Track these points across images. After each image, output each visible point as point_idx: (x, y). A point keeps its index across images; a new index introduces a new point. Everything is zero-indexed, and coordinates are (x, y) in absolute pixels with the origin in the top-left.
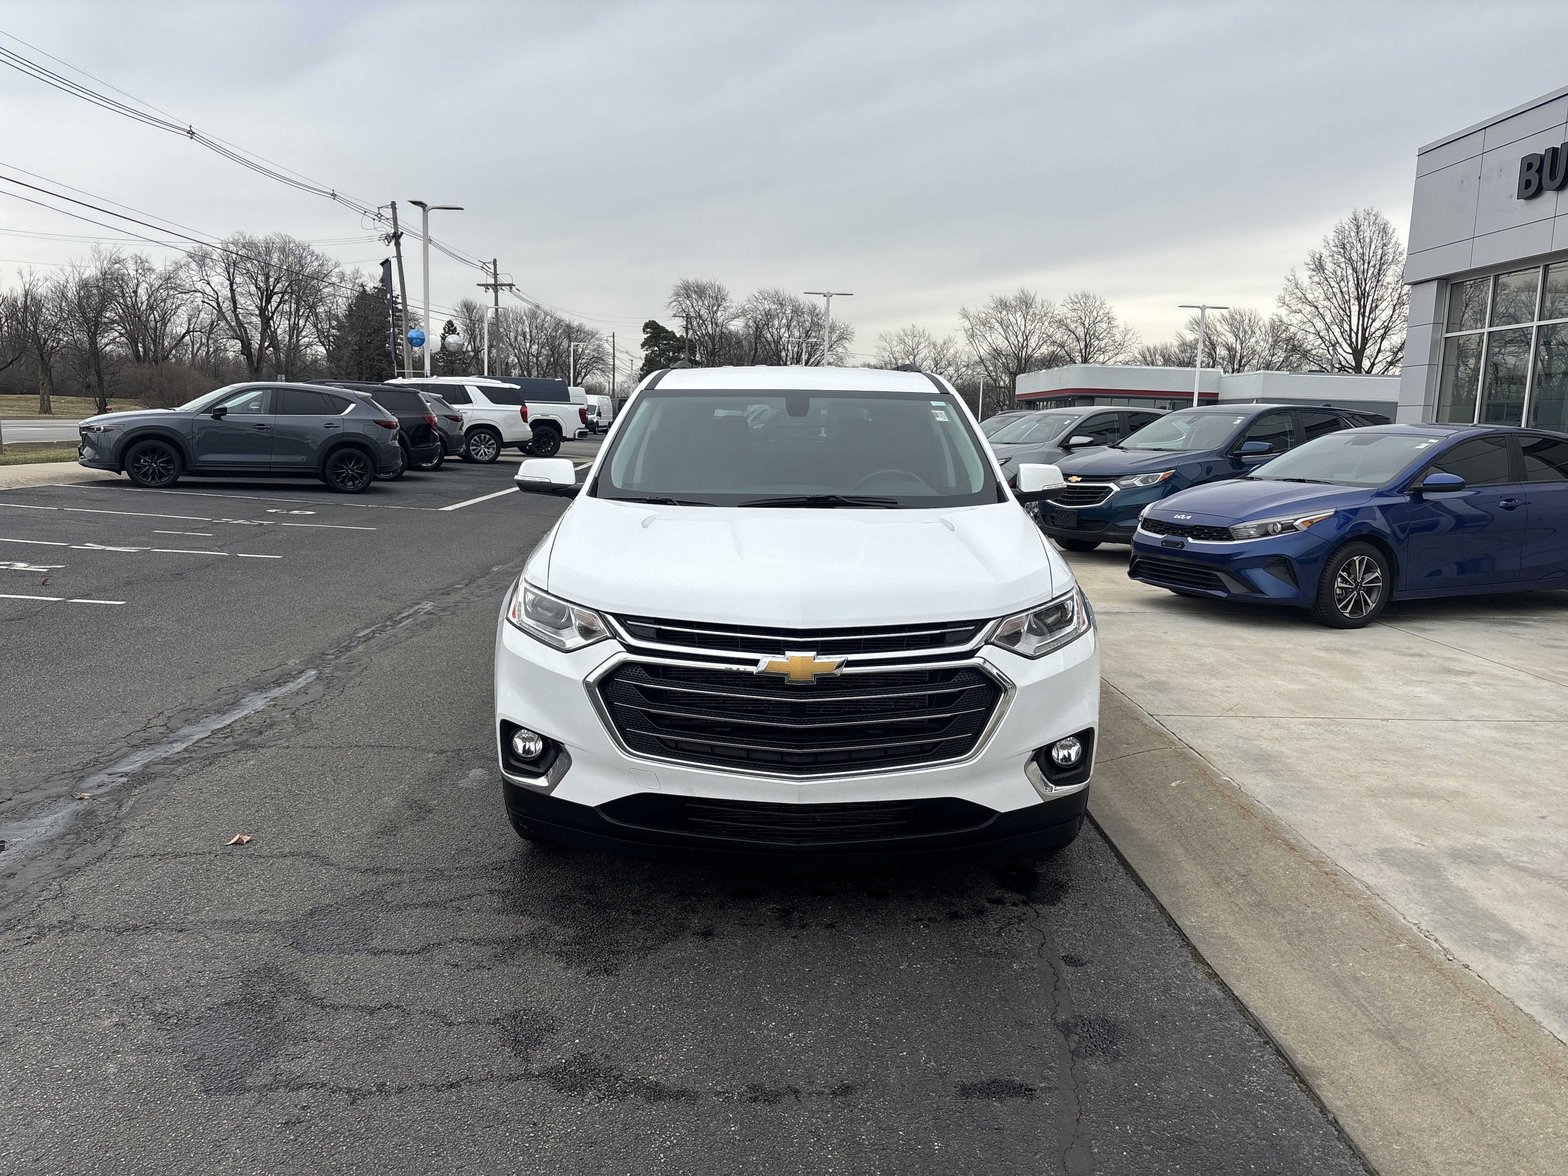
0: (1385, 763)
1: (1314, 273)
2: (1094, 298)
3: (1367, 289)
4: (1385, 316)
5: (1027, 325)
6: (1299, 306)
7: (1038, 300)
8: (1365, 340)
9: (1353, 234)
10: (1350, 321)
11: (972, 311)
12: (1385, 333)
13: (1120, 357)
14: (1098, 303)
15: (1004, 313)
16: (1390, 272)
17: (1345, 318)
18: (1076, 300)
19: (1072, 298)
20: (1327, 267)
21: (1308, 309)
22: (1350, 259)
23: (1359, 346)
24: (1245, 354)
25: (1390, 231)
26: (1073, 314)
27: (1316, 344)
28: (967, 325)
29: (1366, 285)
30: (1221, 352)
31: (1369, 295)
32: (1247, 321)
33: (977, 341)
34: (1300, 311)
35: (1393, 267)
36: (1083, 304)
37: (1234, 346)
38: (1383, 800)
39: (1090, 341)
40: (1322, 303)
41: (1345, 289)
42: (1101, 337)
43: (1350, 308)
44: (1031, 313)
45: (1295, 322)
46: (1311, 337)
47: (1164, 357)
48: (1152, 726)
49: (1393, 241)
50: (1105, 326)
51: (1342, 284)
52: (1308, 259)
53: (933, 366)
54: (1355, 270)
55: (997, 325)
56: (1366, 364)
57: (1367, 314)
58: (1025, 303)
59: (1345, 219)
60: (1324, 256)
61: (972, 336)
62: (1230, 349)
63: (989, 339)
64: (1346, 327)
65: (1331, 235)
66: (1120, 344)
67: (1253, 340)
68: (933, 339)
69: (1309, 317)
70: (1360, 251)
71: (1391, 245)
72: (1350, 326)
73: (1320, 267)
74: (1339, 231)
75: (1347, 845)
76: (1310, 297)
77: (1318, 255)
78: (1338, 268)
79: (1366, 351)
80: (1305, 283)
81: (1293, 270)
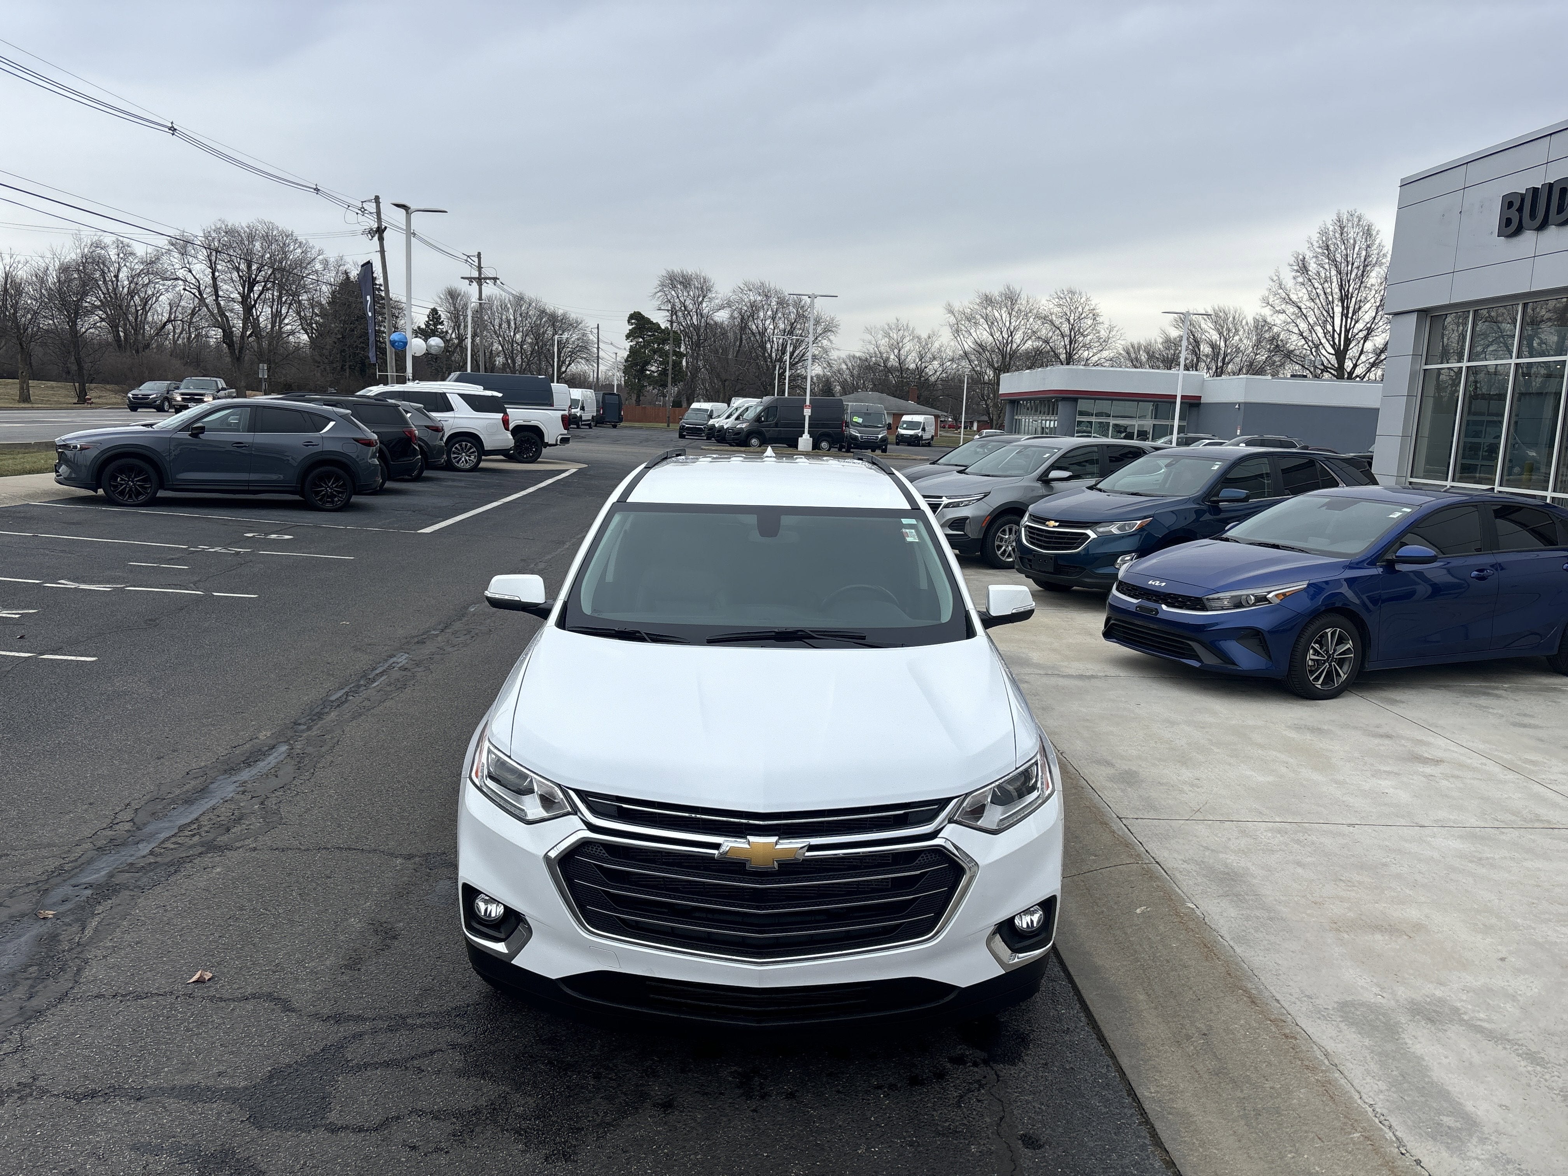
0: (1349, 884)
1: (1299, 274)
2: (1080, 294)
3: (1351, 290)
4: (1368, 318)
5: (1012, 321)
6: (1283, 306)
7: (1023, 296)
8: (1348, 342)
9: (1337, 235)
10: (1333, 323)
11: (957, 306)
12: (1368, 334)
13: (1105, 354)
14: (1084, 299)
15: (989, 308)
16: (1373, 274)
17: (1328, 318)
18: (1062, 296)
19: (1059, 293)
20: (1310, 268)
21: (1291, 309)
22: (1335, 260)
23: (1342, 348)
24: (1229, 351)
25: (1374, 233)
26: (1059, 309)
27: (1299, 344)
28: (952, 320)
29: (1349, 286)
30: (1205, 349)
31: (1352, 297)
32: (1231, 319)
33: (961, 336)
34: (1284, 312)
35: (1377, 269)
36: (1068, 299)
37: (1218, 343)
38: (1346, 936)
39: (1075, 337)
40: (1306, 304)
41: (1329, 290)
42: (1086, 333)
43: (1333, 309)
44: (1016, 309)
45: (1278, 322)
46: (1294, 337)
47: (1148, 353)
48: (1120, 833)
49: (1377, 242)
50: (1090, 322)
51: (1326, 285)
52: (1292, 260)
53: (918, 360)
54: (1338, 271)
55: (982, 320)
56: (1348, 365)
57: (1350, 315)
58: (1011, 299)
59: (1328, 220)
60: (1307, 257)
61: (957, 331)
62: (1213, 346)
63: (974, 334)
64: (1329, 328)
65: (1315, 237)
66: (1104, 341)
67: (1237, 338)
68: (918, 332)
69: (1292, 318)
70: (1344, 252)
71: (1375, 247)
72: (1333, 327)
73: (1304, 268)
74: (1324, 233)
75: (1308, 997)
76: (1294, 297)
77: (1301, 257)
78: (1321, 269)
79: (1348, 352)
80: (1289, 283)
81: (1277, 271)
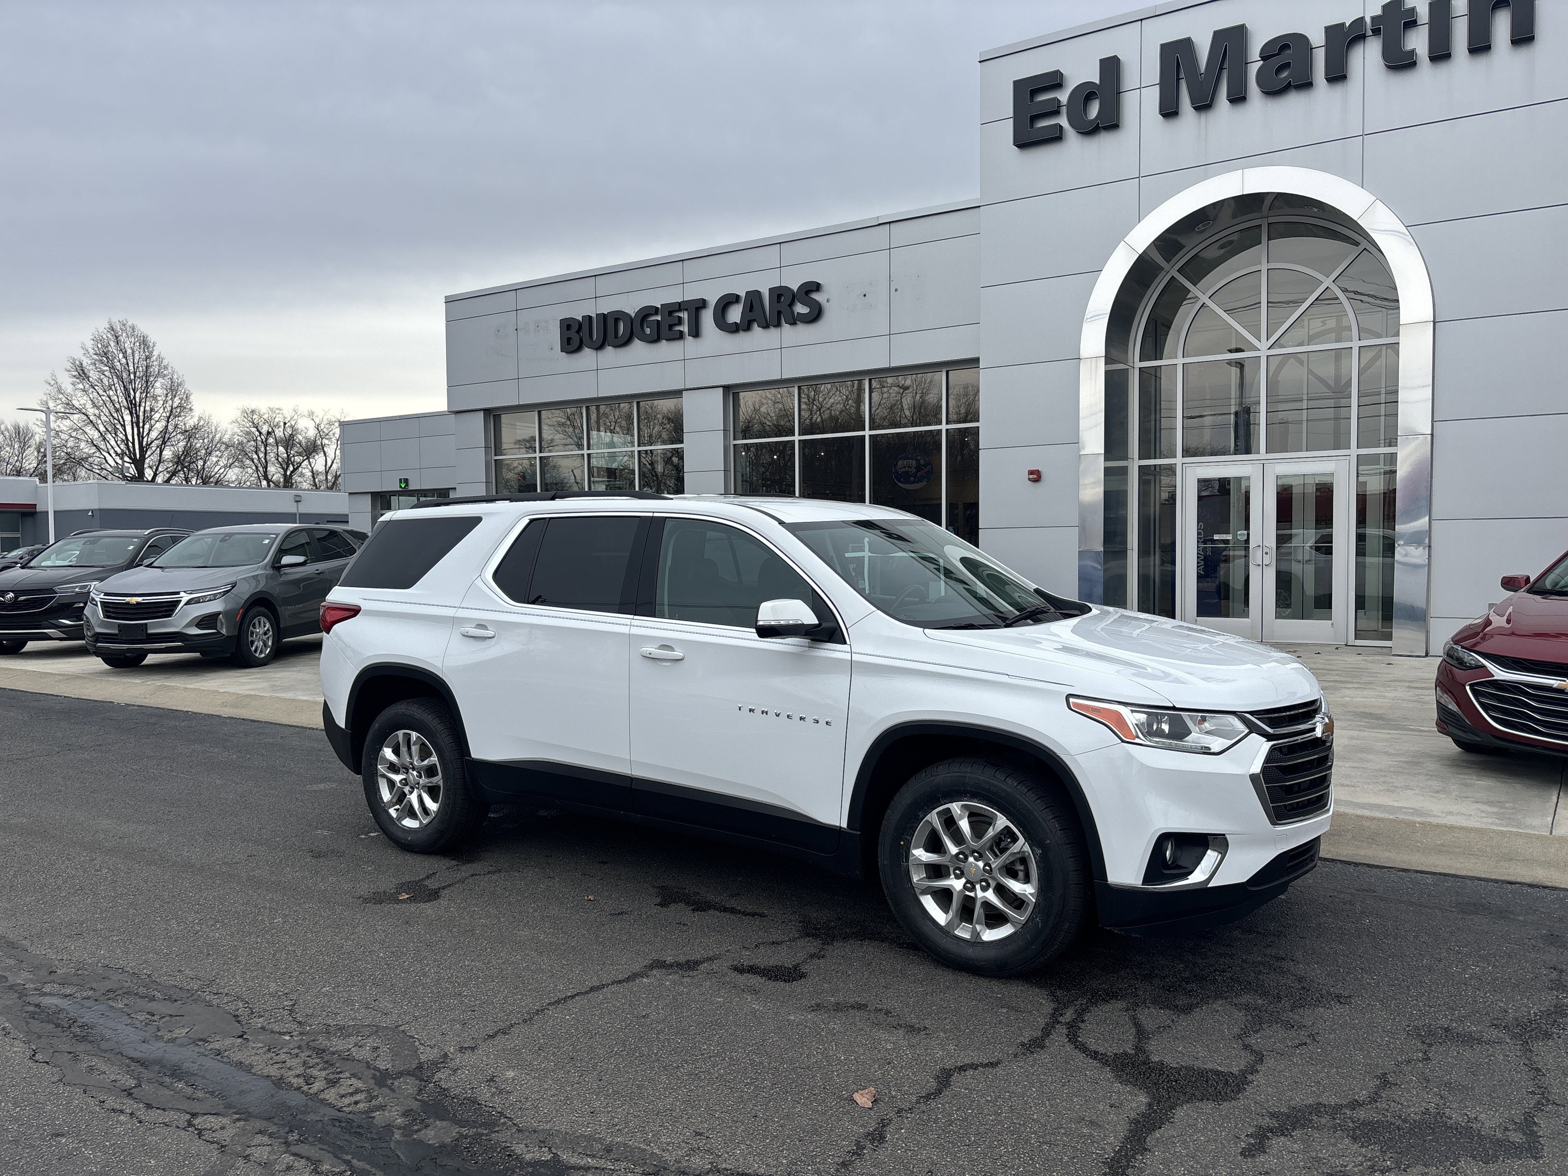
1: (78, 381)
3: (138, 400)
4: (160, 426)
8: (143, 450)
9: (112, 344)
10: (125, 430)
12: (164, 442)
16: (158, 384)
17: (118, 426)
20: (90, 375)
21: (77, 417)
22: (114, 368)
23: (138, 456)
25: (151, 345)
27: (91, 452)
29: (135, 394)
31: (140, 406)
35: (160, 380)
40: (91, 411)
41: (114, 398)
43: (122, 417)
45: (64, 428)
46: (83, 444)
49: (155, 353)
51: (111, 393)
52: (69, 365)
54: (120, 378)
56: (148, 474)
57: (141, 424)
59: (102, 326)
60: (84, 364)
64: (121, 435)
65: (90, 344)
69: (80, 424)
70: (124, 361)
71: (154, 358)
72: (126, 435)
73: (82, 374)
74: (97, 340)
76: (78, 405)
77: (77, 362)
78: (102, 376)
79: (147, 461)
80: (69, 389)
81: (53, 375)
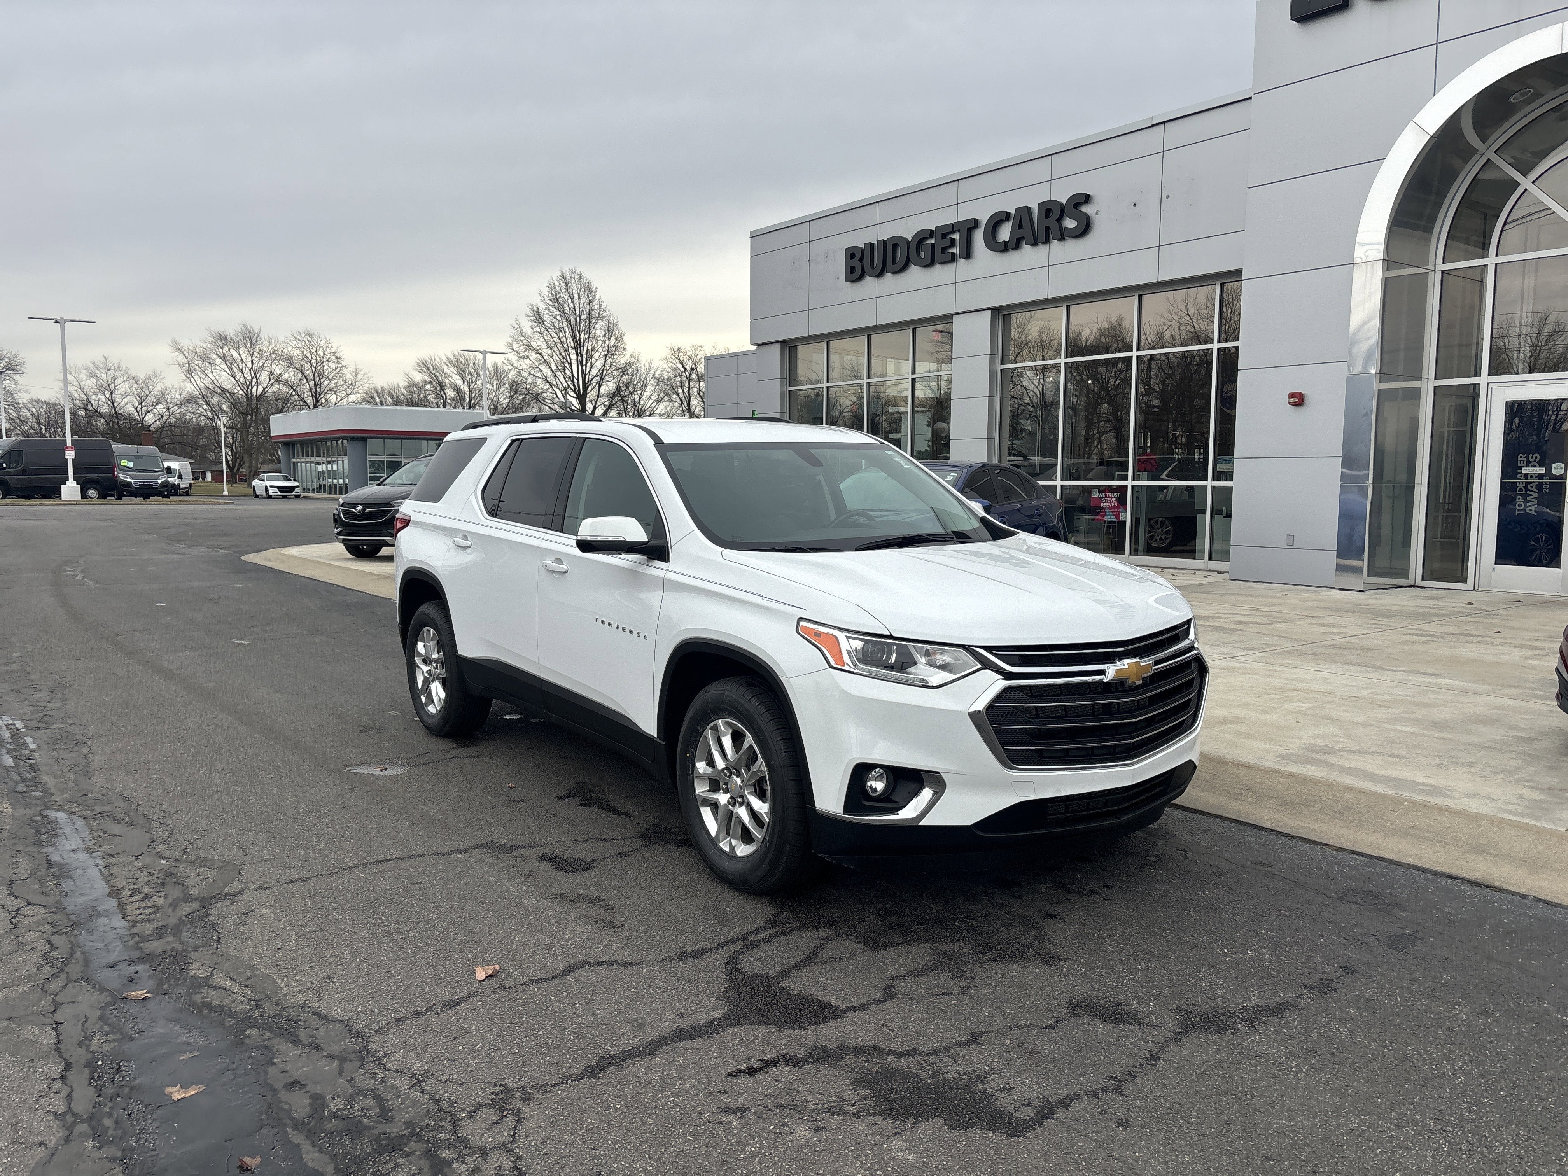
1: (536, 324)
2: (319, 336)
3: (582, 340)
4: (599, 364)
5: (254, 362)
6: (526, 353)
7: (264, 335)
8: (586, 386)
9: (563, 290)
10: (571, 368)
11: (186, 343)
12: (602, 379)
13: (352, 398)
14: (323, 342)
15: (226, 348)
16: (598, 326)
17: (567, 365)
18: (300, 338)
19: (295, 335)
20: (545, 319)
21: (534, 356)
22: (564, 312)
23: (581, 391)
24: (473, 395)
25: (594, 290)
26: (298, 352)
27: (545, 388)
28: (182, 359)
29: (580, 335)
30: (451, 393)
31: (583, 346)
32: (472, 364)
33: (196, 377)
34: (528, 357)
35: (599, 321)
36: (307, 342)
37: (462, 387)
39: (320, 379)
40: (546, 351)
41: (563, 339)
42: (331, 376)
43: (569, 356)
44: (257, 349)
45: (525, 367)
46: (539, 381)
47: (392, 397)
49: (597, 298)
50: (333, 366)
51: (561, 335)
52: (528, 311)
53: (137, 404)
54: (569, 321)
55: (219, 361)
56: (589, 407)
57: (584, 363)
58: (250, 338)
59: (554, 276)
60: (540, 309)
61: (190, 372)
62: (457, 390)
63: (210, 375)
64: (568, 373)
65: (545, 290)
66: (351, 385)
67: (479, 383)
68: (133, 373)
69: (537, 364)
70: (572, 305)
71: (596, 302)
72: (572, 373)
73: (539, 318)
74: (552, 287)
76: (535, 346)
77: (535, 308)
78: (555, 320)
79: (588, 396)
80: (528, 331)
81: (517, 320)
